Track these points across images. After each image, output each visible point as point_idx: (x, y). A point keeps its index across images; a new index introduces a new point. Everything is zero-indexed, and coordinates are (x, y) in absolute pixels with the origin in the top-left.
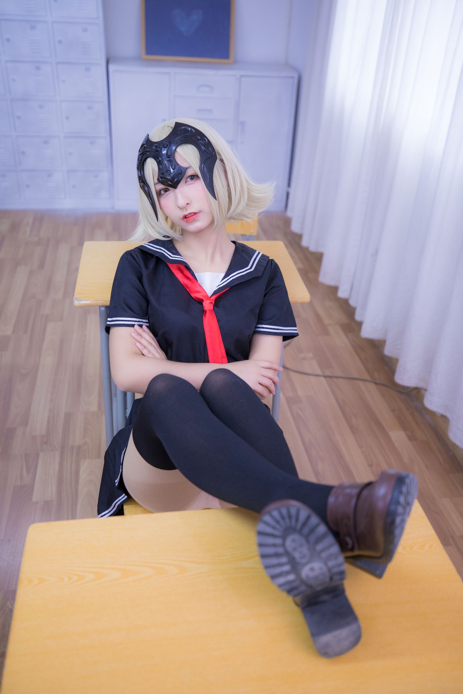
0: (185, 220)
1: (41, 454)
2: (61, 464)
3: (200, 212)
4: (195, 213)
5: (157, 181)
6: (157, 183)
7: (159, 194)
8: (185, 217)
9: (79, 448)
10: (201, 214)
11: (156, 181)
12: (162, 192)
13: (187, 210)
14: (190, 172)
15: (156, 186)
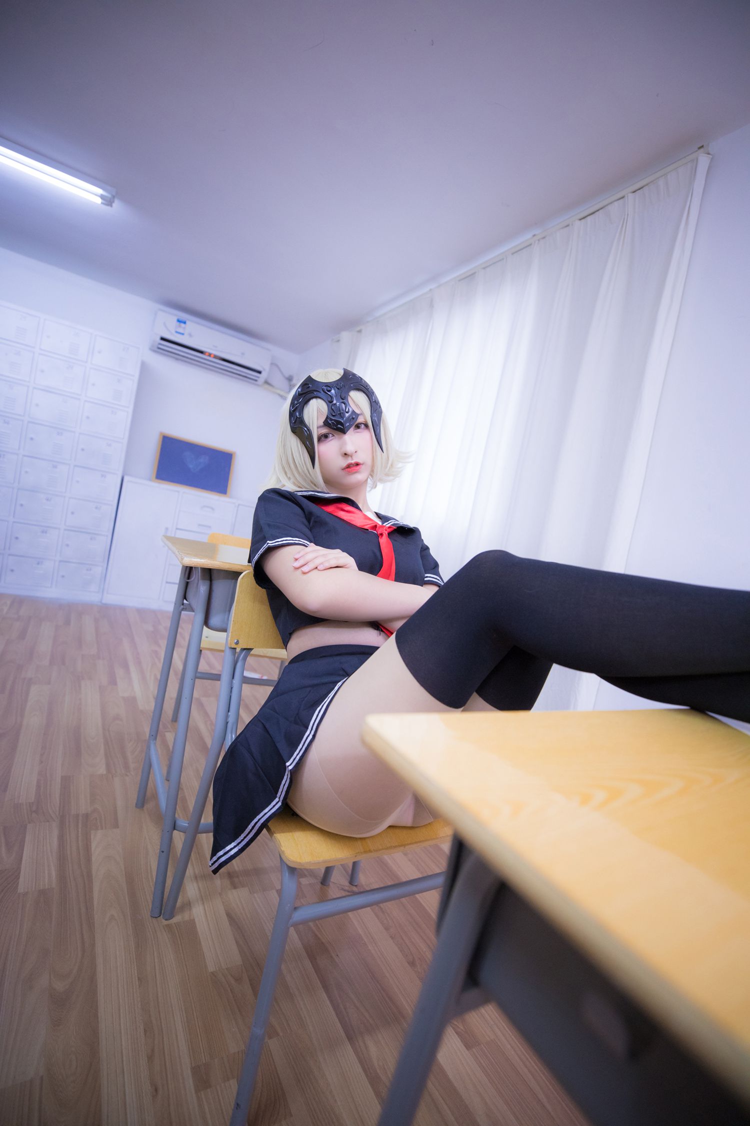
0: (349, 469)
1: (29, 826)
2: (61, 838)
3: (362, 464)
4: (357, 464)
5: (323, 424)
6: (323, 426)
7: (319, 440)
8: (349, 466)
9: (87, 816)
10: (364, 466)
11: (321, 423)
12: (323, 439)
13: (352, 459)
14: (360, 420)
15: (319, 429)
